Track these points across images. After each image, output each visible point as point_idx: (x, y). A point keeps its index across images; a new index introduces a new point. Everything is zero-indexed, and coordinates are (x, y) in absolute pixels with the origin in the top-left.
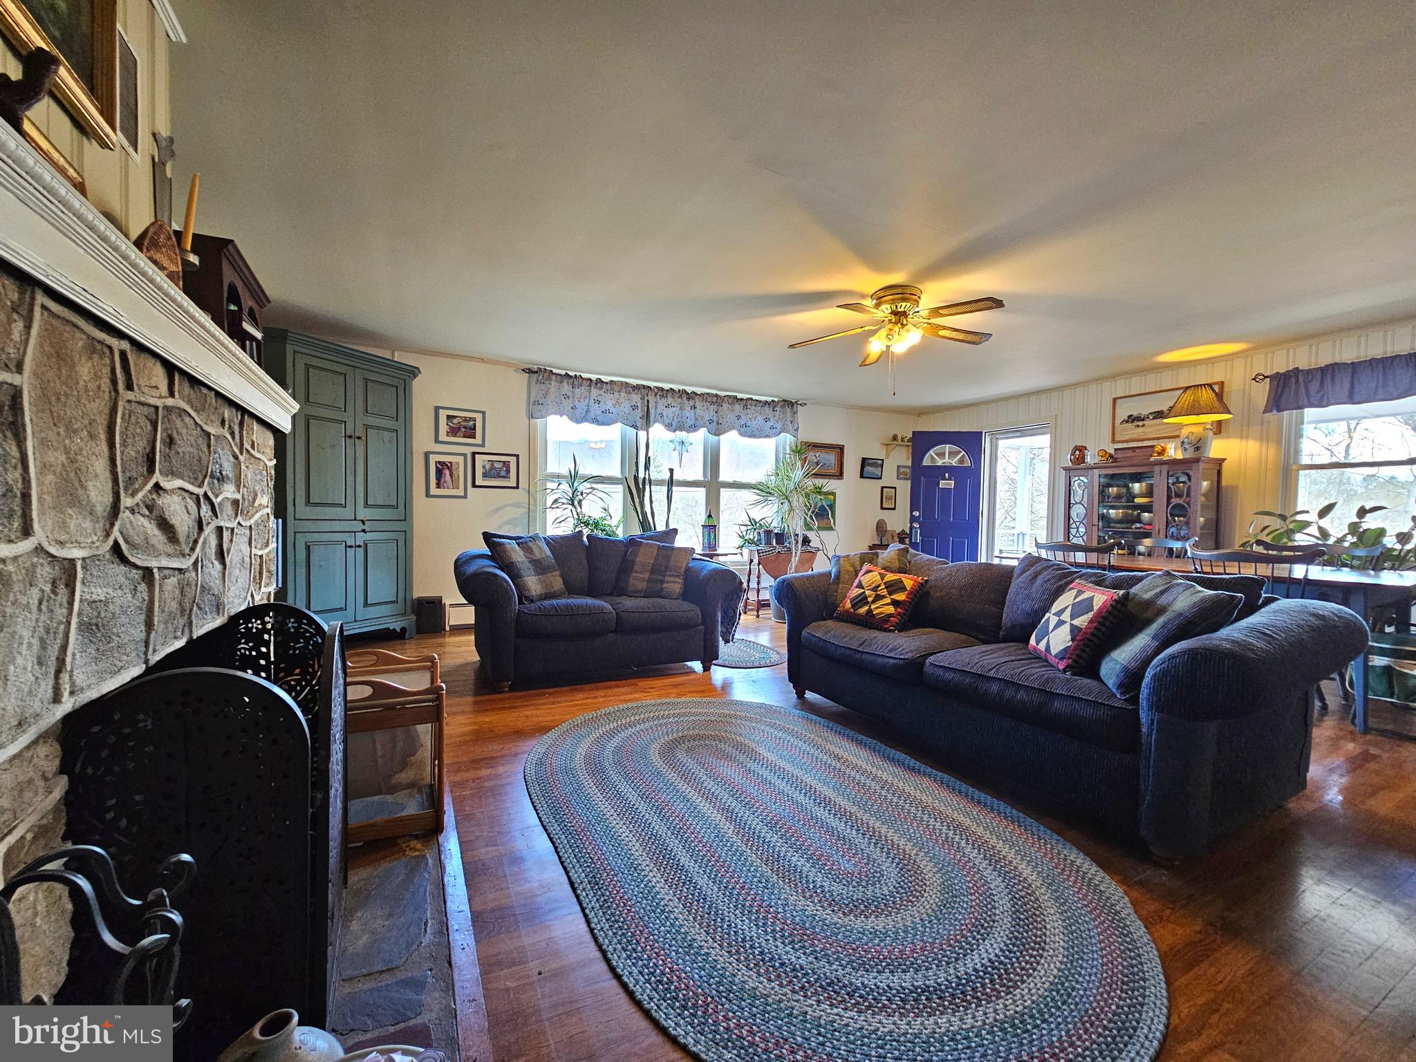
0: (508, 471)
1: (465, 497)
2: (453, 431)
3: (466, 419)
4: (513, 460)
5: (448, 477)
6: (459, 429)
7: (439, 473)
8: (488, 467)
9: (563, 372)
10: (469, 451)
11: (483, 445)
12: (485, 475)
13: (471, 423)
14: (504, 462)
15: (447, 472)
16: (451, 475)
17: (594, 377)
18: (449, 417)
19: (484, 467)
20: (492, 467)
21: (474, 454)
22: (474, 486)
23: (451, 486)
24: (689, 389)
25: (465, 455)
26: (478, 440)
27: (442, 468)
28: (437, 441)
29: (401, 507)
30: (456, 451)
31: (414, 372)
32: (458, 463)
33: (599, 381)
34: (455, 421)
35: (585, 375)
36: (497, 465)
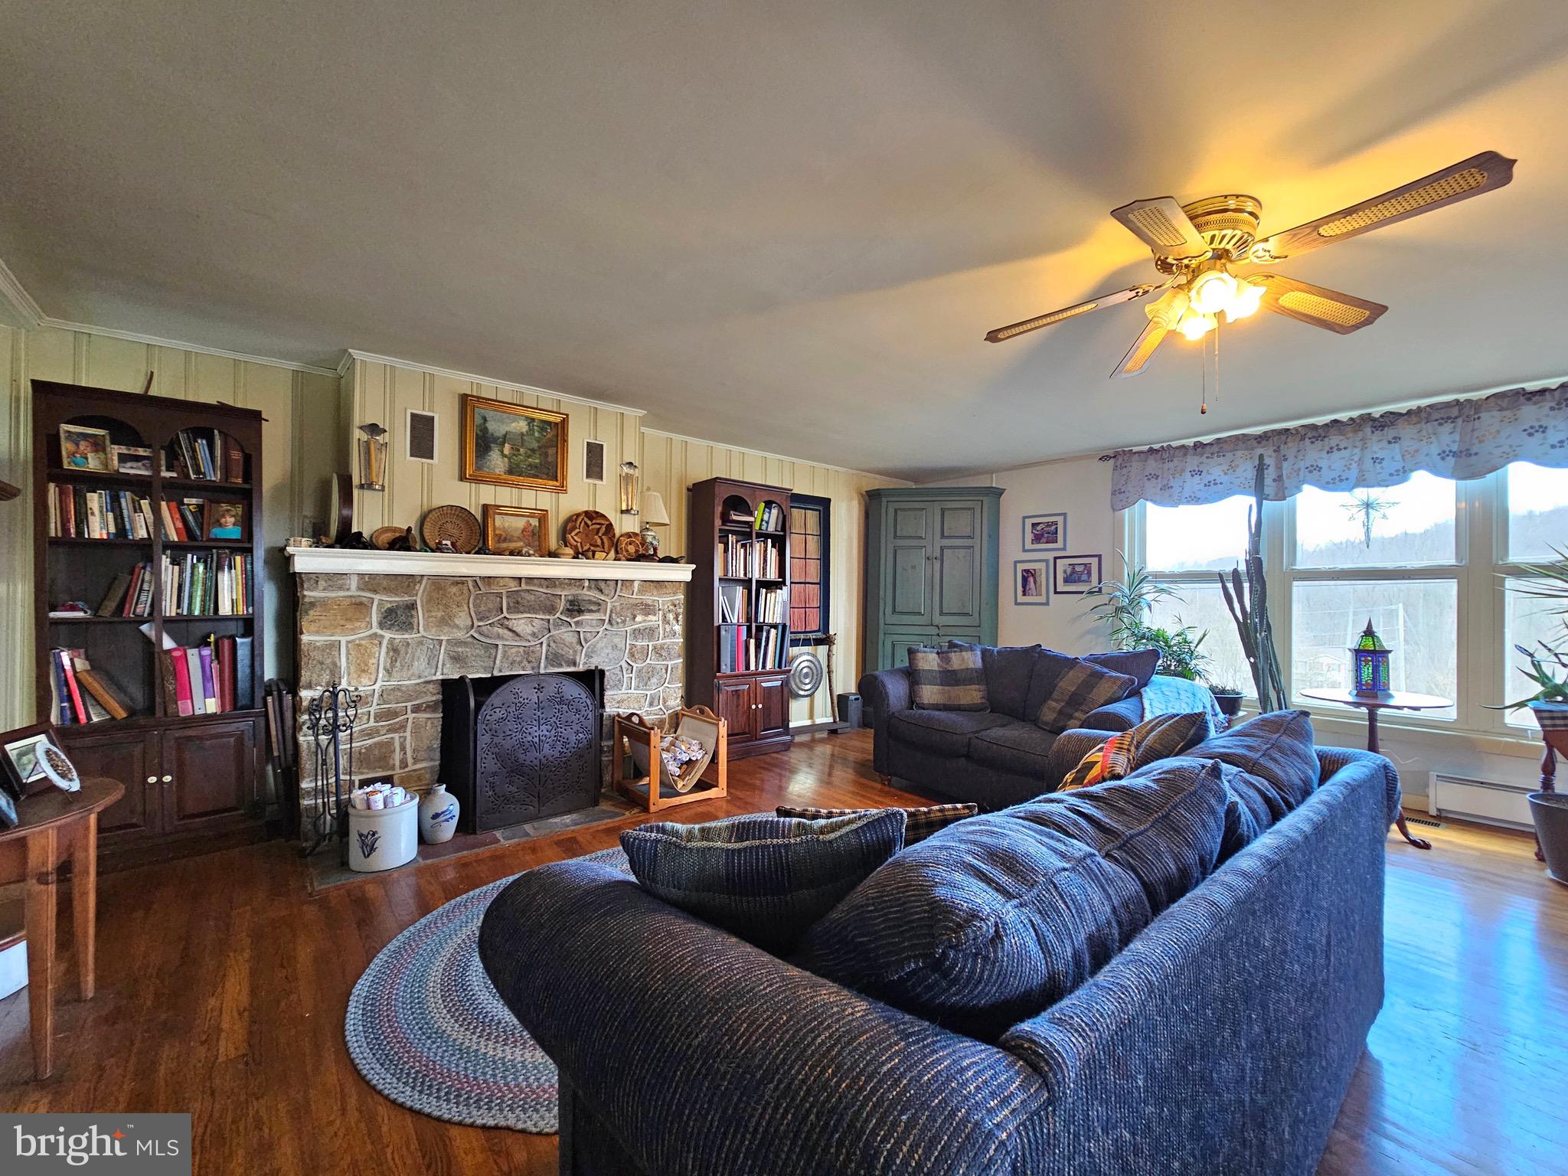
0: (1089, 574)
1: (1047, 604)
2: (1037, 539)
3: (1048, 525)
4: (1094, 561)
5: (1032, 584)
6: (1042, 535)
7: (1025, 580)
8: (1069, 571)
9: (1146, 448)
10: (1050, 556)
11: (1064, 549)
12: (1066, 581)
13: (1054, 527)
14: (1085, 565)
15: (1031, 579)
16: (1035, 583)
17: (1190, 442)
18: (1034, 525)
19: (1065, 572)
20: (1074, 572)
21: (1056, 558)
22: (1056, 592)
23: (1034, 593)
24: (1377, 411)
25: (1047, 561)
26: (1060, 545)
27: (1028, 576)
28: (1024, 551)
29: (976, 615)
30: (1040, 557)
31: (1000, 493)
32: (1040, 570)
33: (1199, 446)
34: (1039, 528)
35: (1175, 444)
36: (1079, 569)
